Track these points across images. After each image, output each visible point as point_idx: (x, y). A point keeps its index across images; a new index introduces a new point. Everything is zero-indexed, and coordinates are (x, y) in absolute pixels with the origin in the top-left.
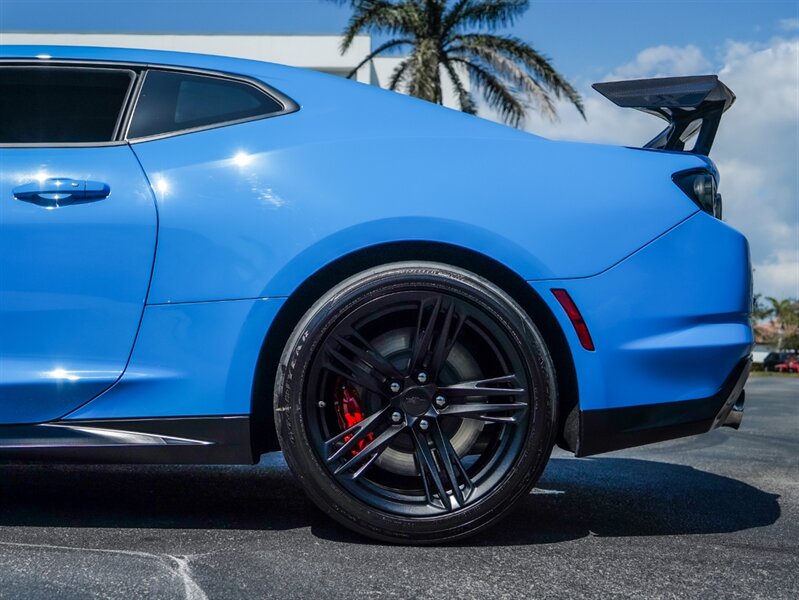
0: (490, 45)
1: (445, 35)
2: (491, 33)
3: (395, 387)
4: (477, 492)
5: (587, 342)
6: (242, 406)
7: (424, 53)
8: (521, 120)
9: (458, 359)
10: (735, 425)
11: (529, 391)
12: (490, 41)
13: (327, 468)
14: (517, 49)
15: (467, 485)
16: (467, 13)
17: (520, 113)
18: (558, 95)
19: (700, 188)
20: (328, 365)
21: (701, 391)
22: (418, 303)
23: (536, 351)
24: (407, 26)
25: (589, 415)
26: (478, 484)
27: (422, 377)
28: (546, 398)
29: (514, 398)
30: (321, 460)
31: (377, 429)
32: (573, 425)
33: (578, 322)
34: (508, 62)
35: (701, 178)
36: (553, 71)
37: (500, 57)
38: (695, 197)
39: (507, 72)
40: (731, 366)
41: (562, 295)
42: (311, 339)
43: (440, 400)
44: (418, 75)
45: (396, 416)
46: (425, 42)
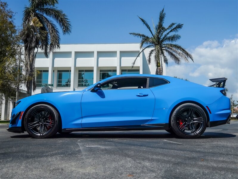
0: (171, 46)
1: (161, 44)
2: (171, 43)
3: (186, 119)
4: (198, 132)
5: (210, 113)
6: (168, 122)
7: (157, 49)
8: (179, 62)
9: (194, 116)
10: (229, 123)
11: (204, 119)
12: (171, 45)
13: (179, 129)
14: (177, 47)
15: (196, 131)
16: (166, 39)
17: (179, 60)
18: (188, 57)
19: (223, 92)
20: (178, 117)
21: (225, 119)
22: (189, 108)
23: (204, 114)
24: (153, 42)
25: (211, 122)
26: (198, 131)
27: (190, 118)
28: (206, 120)
29: (202, 120)
30: (178, 128)
31: (184, 125)
32: (209, 123)
33: (209, 110)
34: (176, 50)
35: (223, 91)
36: (186, 52)
37: (174, 49)
38: (223, 94)
39: (176, 52)
40: (228, 115)
41: (207, 107)
42: (176, 113)
43: (192, 121)
44: (157, 54)
45: (187, 123)
46: (157, 46)
